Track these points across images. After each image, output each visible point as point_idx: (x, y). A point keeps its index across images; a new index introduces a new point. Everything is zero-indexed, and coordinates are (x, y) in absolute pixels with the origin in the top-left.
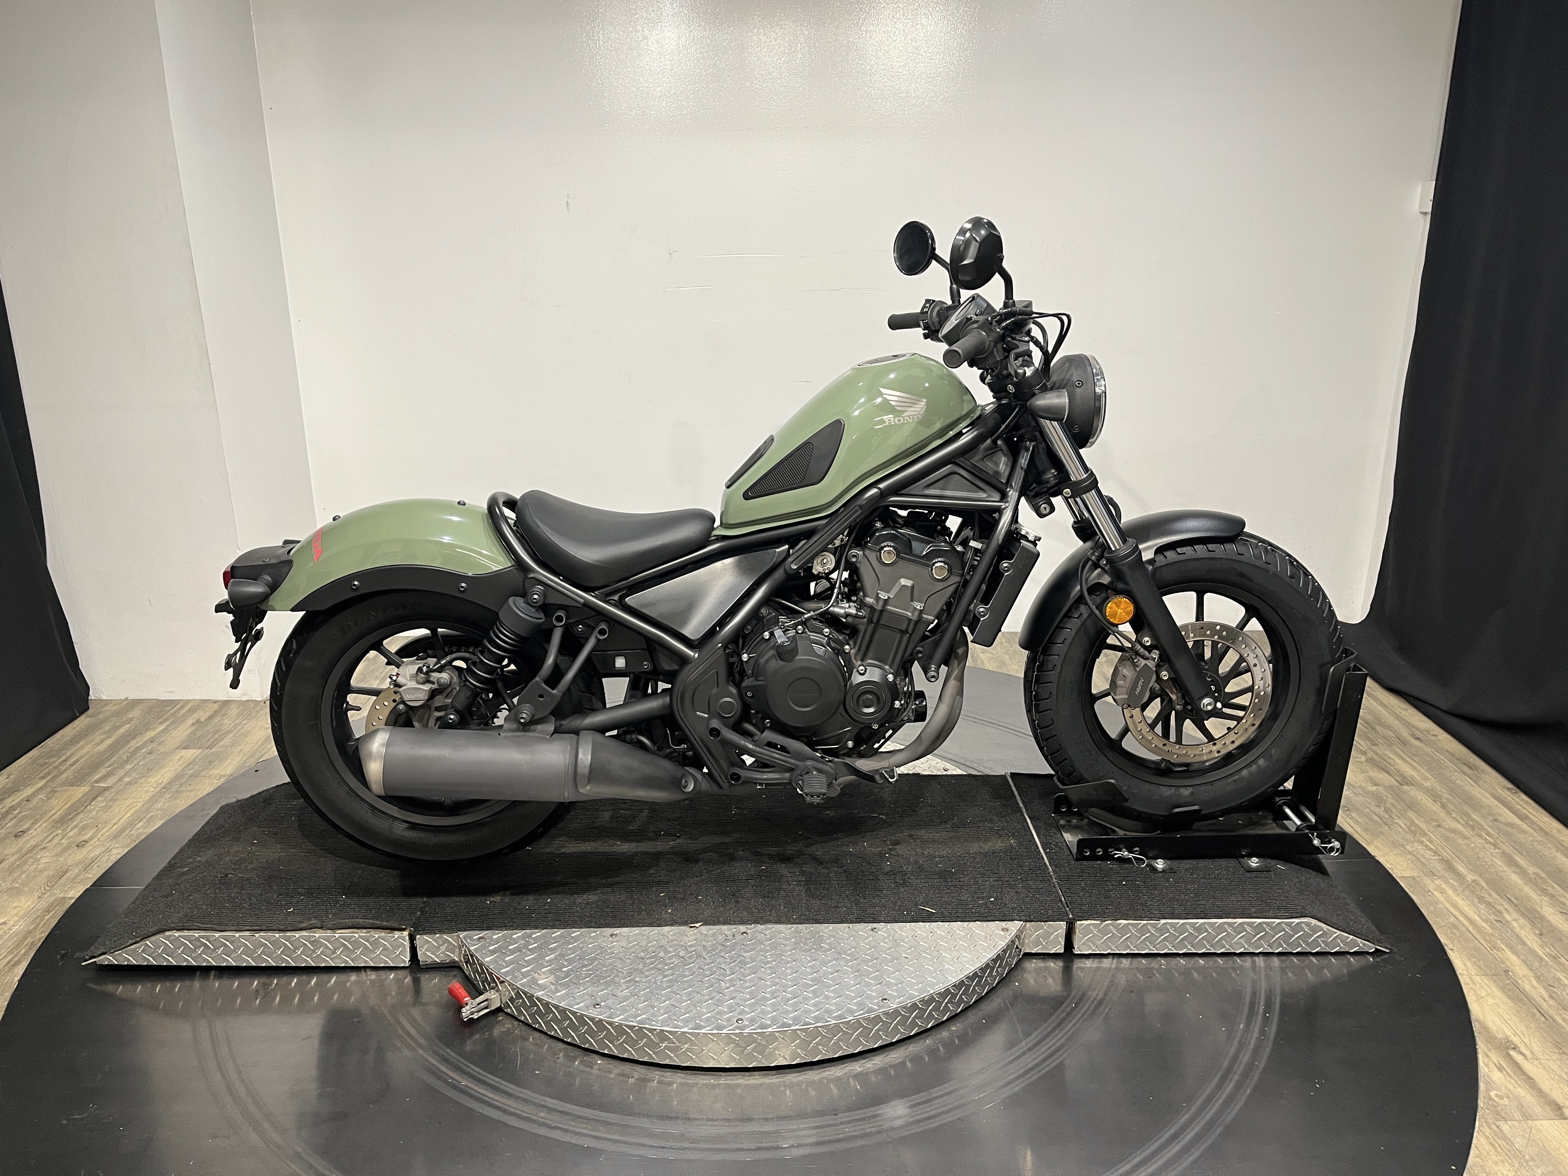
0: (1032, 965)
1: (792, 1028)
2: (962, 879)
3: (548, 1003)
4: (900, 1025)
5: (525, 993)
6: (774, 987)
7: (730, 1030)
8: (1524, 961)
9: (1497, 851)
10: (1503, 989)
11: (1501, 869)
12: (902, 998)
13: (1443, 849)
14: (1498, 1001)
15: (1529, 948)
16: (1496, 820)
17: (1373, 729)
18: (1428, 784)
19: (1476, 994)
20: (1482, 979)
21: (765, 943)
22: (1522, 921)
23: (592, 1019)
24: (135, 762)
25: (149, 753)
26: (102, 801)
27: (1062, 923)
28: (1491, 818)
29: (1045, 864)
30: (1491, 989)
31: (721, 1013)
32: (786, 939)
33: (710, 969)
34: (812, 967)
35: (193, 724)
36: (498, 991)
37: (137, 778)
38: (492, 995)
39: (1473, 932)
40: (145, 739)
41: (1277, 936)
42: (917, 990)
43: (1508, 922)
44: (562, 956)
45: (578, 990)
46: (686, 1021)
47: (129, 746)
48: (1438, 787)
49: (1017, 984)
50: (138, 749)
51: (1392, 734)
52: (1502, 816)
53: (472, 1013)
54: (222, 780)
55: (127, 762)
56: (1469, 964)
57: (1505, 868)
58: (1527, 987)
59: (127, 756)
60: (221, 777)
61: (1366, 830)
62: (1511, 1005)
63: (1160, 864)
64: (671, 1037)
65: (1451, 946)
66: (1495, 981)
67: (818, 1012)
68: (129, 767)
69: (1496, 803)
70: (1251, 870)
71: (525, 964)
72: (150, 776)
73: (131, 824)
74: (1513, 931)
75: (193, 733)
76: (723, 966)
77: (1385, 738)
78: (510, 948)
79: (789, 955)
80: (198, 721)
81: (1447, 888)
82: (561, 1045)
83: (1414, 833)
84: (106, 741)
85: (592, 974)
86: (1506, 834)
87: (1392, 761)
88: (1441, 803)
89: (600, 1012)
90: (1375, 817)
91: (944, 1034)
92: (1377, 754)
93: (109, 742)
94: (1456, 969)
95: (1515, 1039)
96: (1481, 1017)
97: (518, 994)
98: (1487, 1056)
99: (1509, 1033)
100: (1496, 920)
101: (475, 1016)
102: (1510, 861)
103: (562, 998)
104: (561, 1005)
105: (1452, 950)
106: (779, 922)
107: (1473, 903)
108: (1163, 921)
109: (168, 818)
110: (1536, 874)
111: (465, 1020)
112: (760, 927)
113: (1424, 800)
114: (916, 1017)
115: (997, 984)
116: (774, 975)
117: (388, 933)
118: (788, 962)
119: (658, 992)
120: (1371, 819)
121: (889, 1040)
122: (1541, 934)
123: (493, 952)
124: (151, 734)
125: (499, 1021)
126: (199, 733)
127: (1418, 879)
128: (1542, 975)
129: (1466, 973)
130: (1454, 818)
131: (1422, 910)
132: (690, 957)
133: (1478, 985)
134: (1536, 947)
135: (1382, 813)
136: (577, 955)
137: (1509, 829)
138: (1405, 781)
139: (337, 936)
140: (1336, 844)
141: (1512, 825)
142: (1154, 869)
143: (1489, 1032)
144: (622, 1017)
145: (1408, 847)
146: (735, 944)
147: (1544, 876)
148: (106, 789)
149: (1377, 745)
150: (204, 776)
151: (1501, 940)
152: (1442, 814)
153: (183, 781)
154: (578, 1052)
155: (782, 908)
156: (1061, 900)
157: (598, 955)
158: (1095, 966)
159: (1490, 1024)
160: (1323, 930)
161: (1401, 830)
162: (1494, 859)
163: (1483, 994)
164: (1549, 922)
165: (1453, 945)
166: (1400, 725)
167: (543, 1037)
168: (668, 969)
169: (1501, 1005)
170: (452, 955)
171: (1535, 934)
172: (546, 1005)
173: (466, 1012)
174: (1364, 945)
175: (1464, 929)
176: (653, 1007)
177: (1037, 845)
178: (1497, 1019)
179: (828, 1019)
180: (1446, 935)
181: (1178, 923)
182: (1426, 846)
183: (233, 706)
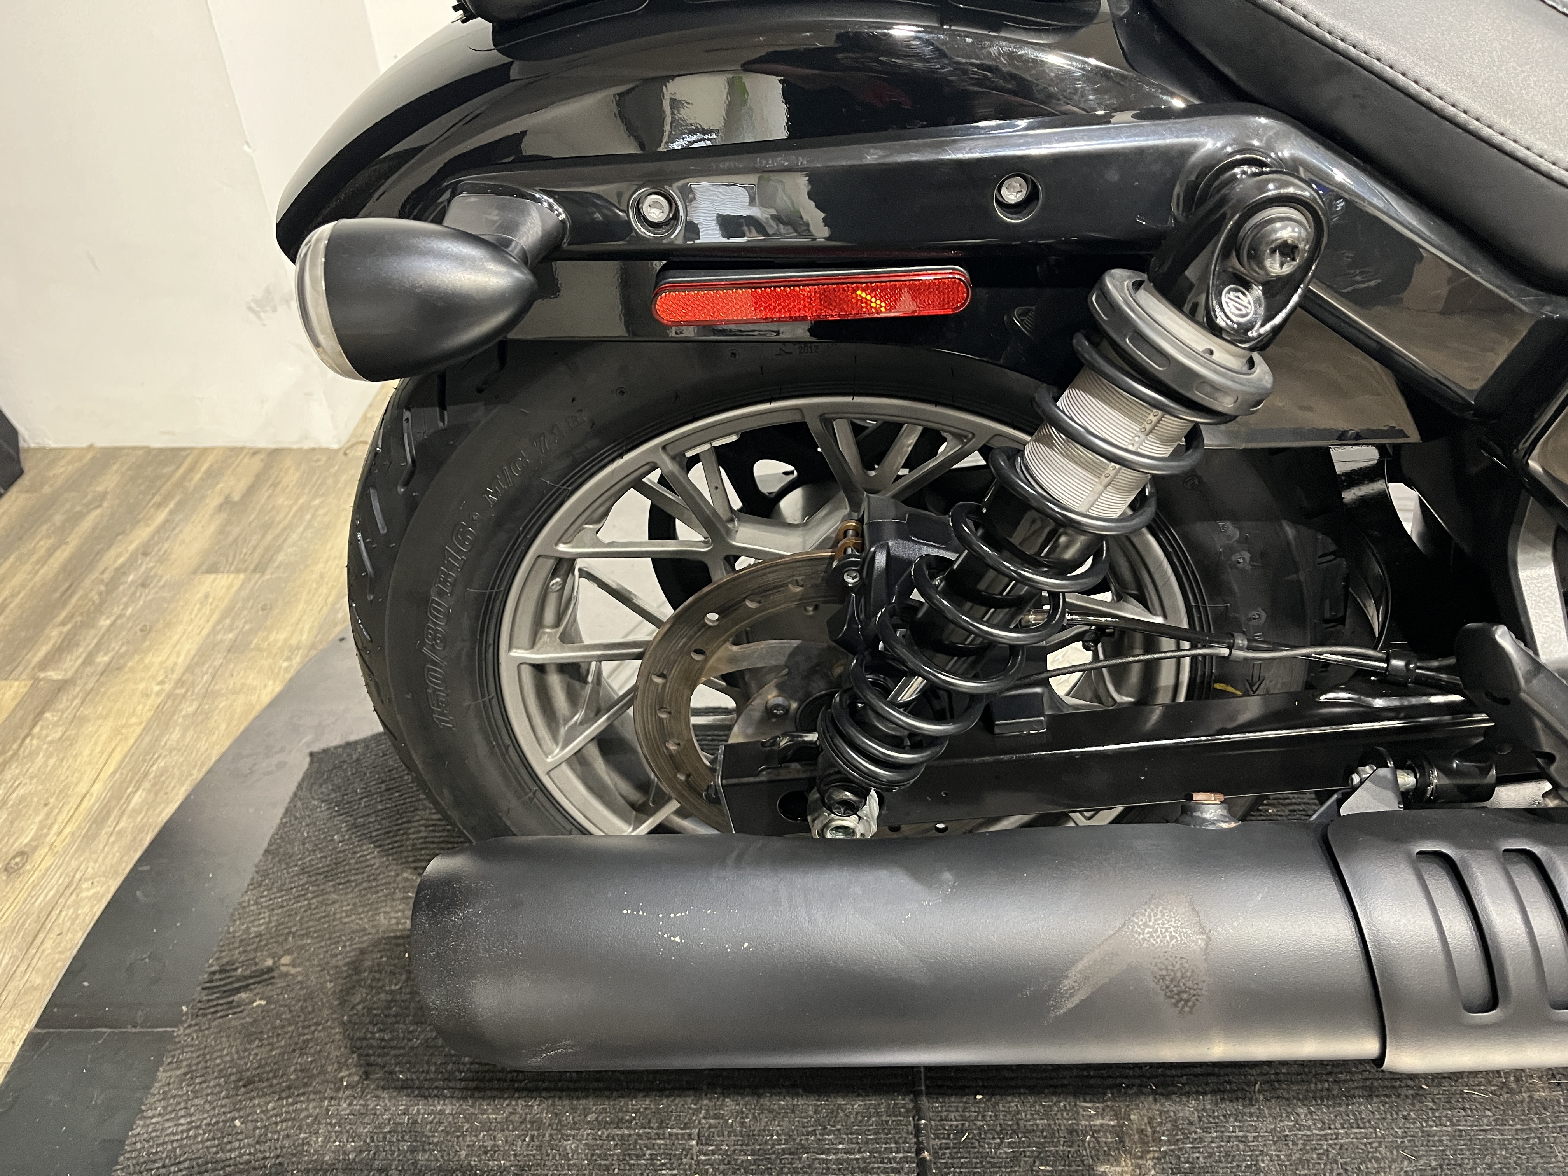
24: (117, 610)
25: (144, 585)
37: (123, 656)
40: (132, 548)
47: (101, 567)
50: (121, 572)
59: (100, 594)
68: (105, 622)
75: (222, 531)
84: (58, 554)
93: (62, 555)
124: (142, 534)
126: (236, 531)
148: (62, 686)
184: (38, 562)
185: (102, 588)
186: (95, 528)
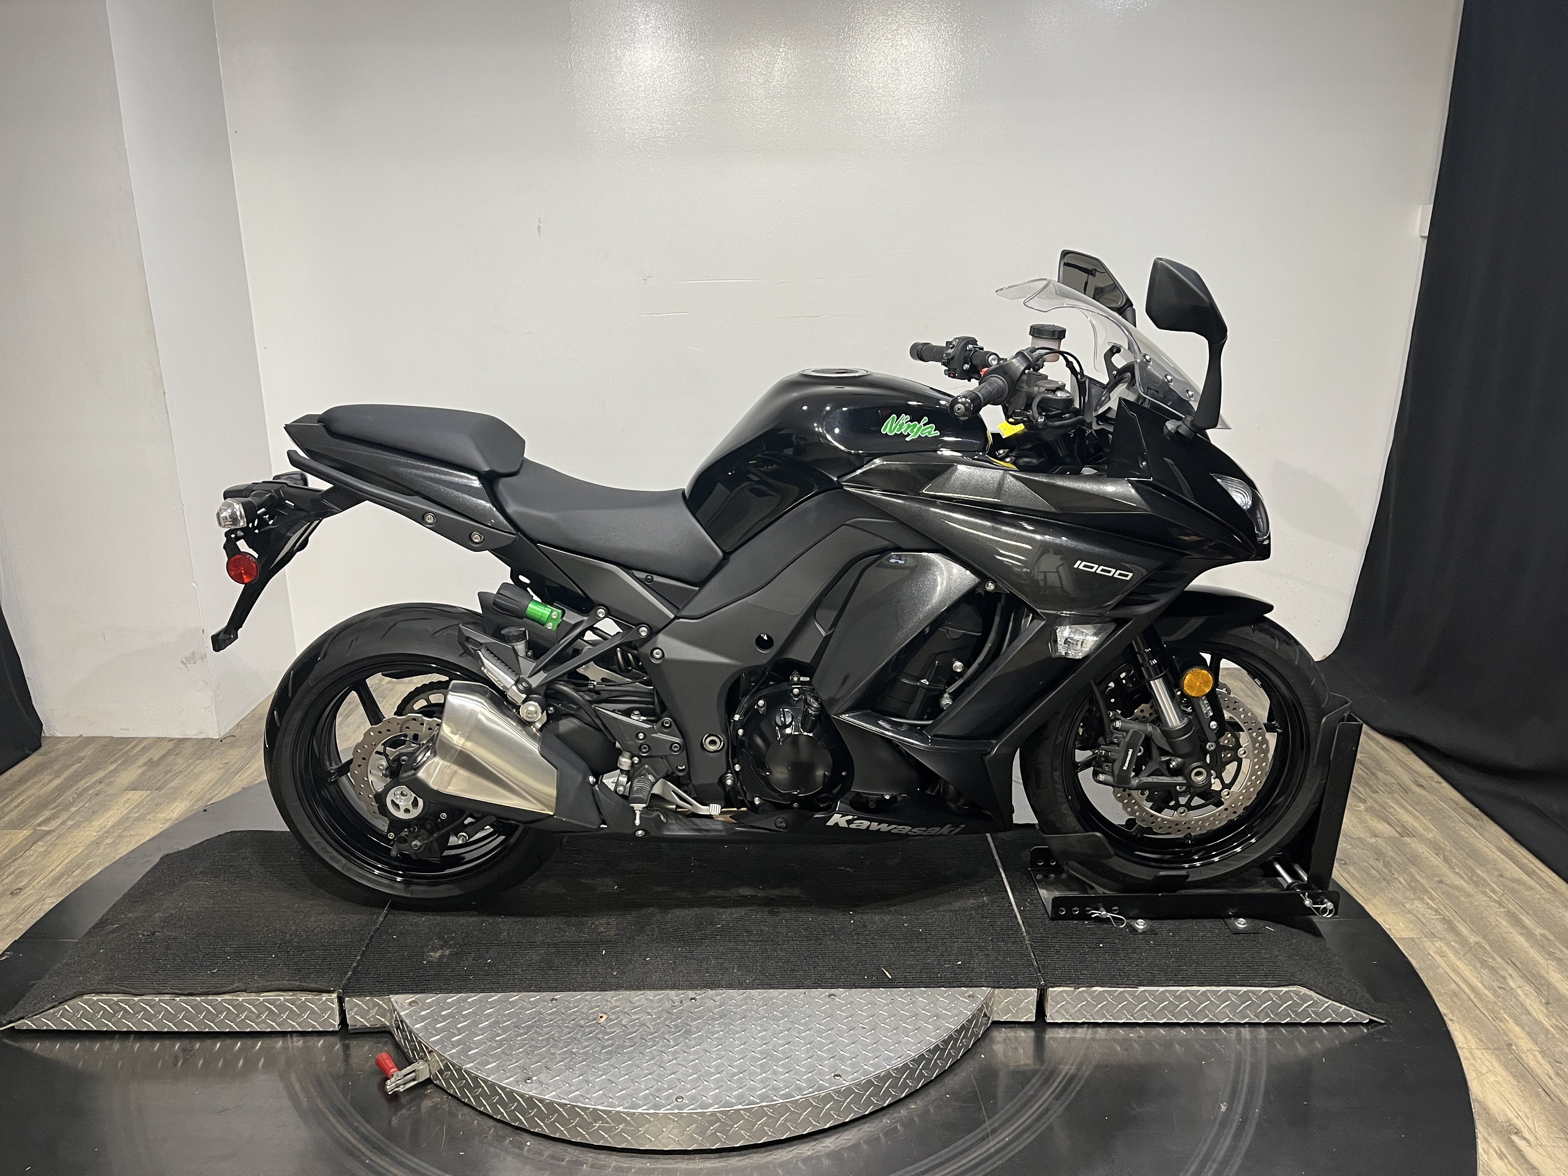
0: (1000, 1035)
1: (735, 1108)
2: (928, 940)
3: (476, 1077)
4: (853, 1104)
5: (453, 1065)
6: (719, 1061)
7: (667, 1110)
8: (1528, 1034)
9: (1502, 910)
10: (1506, 1066)
11: (1506, 930)
12: (855, 1074)
13: (1445, 907)
14: (1499, 1079)
15: (1535, 1019)
16: (1501, 876)
17: (1372, 774)
18: (1430, 836)
19: (1476, 1070)
20: (1482, 1054)
21: (715, 1011)
22: (1527, 987)
23: (522, 1096)
24: (81, 804)
25: (97, 795)
26: (42, 846)
27: (1033, 989)
28: (1496, 873)
29: (1018, 923)
30: (1493, 1066)
31: (659, 1090)
32: (737, 1006)
33: (653, 1039)
34: (762, 1038)
35: (145, 764)
36: (427, 1061)
37: (82, 821)
38: (420, 1066)
39: (1475, 1000)
40: (94, 780)
41: (1264, 1006)
42: (872, 1065)
43: (1512, 989)
44: (497, 1023)
45: (511, 1063)
46: (622, 1098)
47: (76, 787)
48: (1441, 839)
49: (983, 1056)
51: (1394, 781)
52: (1506, 870)
53: (398, 1086)
54: (167, 825)
55: (72, 804)
56: (1469, 1037)
57: (1510, 929)
58: (1532, 1064)
59: (73, 798)
60: (166, 820)
61: (1363, 885)
62: (1514, 1082)
63: (1140, 925)
64: (605, 1116)
65: (1450, 1016)
66: (1497, 1056)
67: (764, 1090)
68: (74, 809)
69: (1503, 857)
70: (1238, 932)
71: (456, 1032)
72: (94, 820)
73: (68, 871)
74: (1517, 999)
75: (143, 774)
76: (667, 1037)
77: (1386, 785)
78: (443, 1013)
79: (739, 1024)
80: (150, 760)
81: (1448, 951)
82: (491, 1123)
83: (1414, 890)
84: (54, 782)
85: (527, 1044)
86: (1513, 891)
87: (1392, 810)
88: (1444, 857)
89: (531, 1087)
90: (1373, 872)
91: (903, 1112)
92: (1377, 802)
93: (57, 782)
94: (1455, 1042)
95: (1518, 1123)
96: (1481, 1096)
97: (446, 1066)
98: (1487, 1141)
99: (1511, 1115)
100: (1500, 988)
101: (401, 1089)
102: (1516, 922)
103: (491, 1072)
104: (489, 1079)
105: (1451, 1020)
106: (730, 986)
107: (1475, 967)
108: (1141, 989)
109: (107, 864)
110: (1543, 935)
111: (390, 1093)
112: (710, 992)
113: (1426, 853)
114: (870, 1095)
115: (961, 1057)
116: (720, 1047)
117: (315, 995)
118: (737, 1032)
119: (595, 1065)
120: (1368, 874)
121: (841, 1120)
122: (1547, 1003)
123: (423, 1019)
124: (101, 774)
125: (426, 1095)
126: (150, 774)
127: (1417, 940)
128: (1549, 1049)
129: (1465, 1046)
130: (1457, 873)
131: (1421, 975)
132: (633, 1026)
133: (1479, 1061)
134: (1542, 1018)
135: (1381, 867)
136: (512, 1023)
137: (1514, 885)
138: (1406, 831)
139: (261, 999)
140: (1330, 905)
141: (1518, 881)
142: (1134, 930)
143: (1489, 1114)
144: (554, 1093)
145: (1408, 906)
146: (682, 1011)
147: (1552, 938)
148: (48, 833)
149: (1377, 792)
150: (149, 820)
151: (1504, 1009)
152: (1445, 869)
153: (127, 825)
154: (508, 1130)
155: (735, 971)
156: (1033, 964)
157: (535, 1022)
158: (1068, 1036)
159: (1491, 1105)
160: (1312, 999)
161: (1400, 886)
162: (1498, 918)
163: (1484, 1070)
164: (1556, 989)
165: (1453, 1016)
166: (1402, 770)
167: (472, 1112)
168: (607, 1040)
169: (1503, 1084)
170: (383, 1020)
171: (1541, 1002)
172: (475, 1079)
173: (390, 1085)
174: (1357, 1015)
175: (1465, 997)
176: (588, 1082)
177: (1010, 903)
178: (1497, 1098)
179: (775, 1098)
180: (1445, 1004)
181: (1158, 990)
182: (1427, 904)
183: (189, 743)
184: (43, 784)
185: (75, 796)
186: (76, 771)
